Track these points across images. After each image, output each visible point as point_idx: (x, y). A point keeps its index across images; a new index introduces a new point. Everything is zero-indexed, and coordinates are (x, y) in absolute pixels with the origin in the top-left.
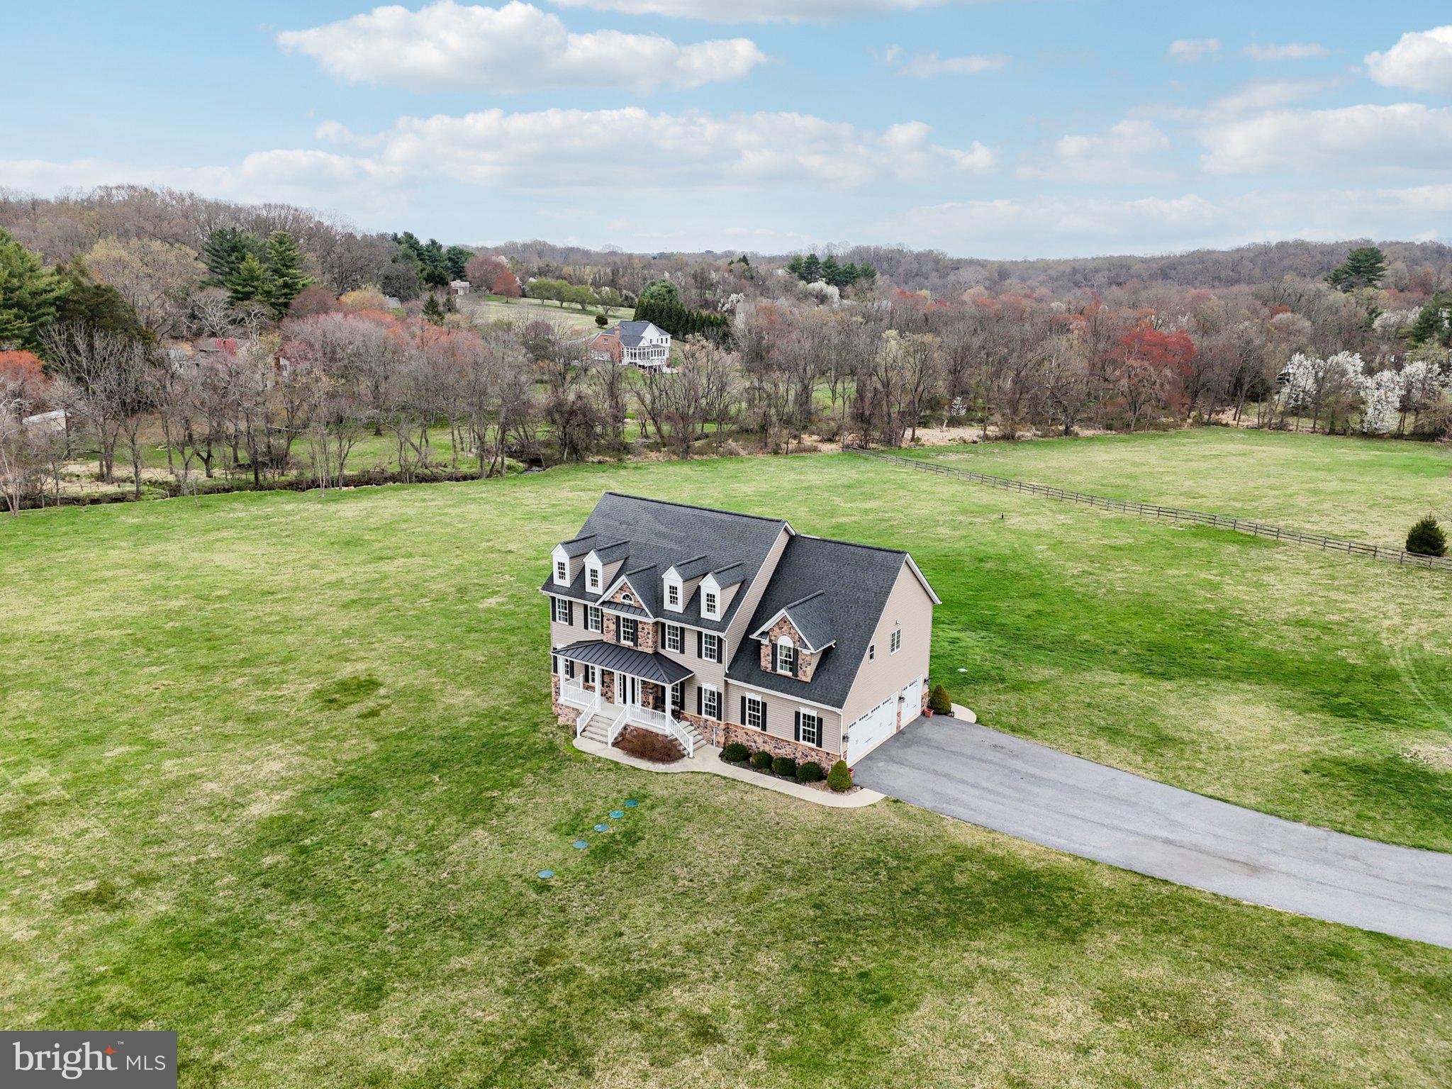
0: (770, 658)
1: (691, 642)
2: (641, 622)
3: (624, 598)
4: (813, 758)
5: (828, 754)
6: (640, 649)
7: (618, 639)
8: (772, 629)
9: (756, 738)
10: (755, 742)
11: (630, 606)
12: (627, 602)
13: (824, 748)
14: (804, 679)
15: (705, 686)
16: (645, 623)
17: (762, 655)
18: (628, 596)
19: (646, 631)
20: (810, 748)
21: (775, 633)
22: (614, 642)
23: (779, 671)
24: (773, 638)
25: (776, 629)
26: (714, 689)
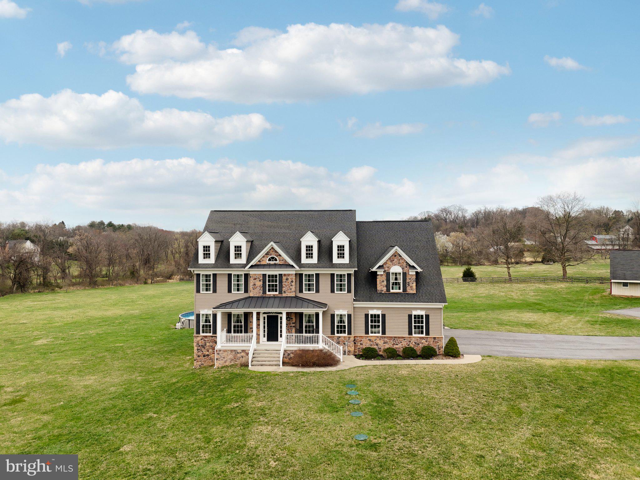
0: (385, 283)
1: (325, 284)
2: (285, 275)
3: (270, 260)
4: (425, 343)
5: (435, 338)
6: (284, 295)
7: (264, 292)
8: (385, 263)
9: (378, 341)
10: (377, 345)
11: (275, 265)
12: (272, 262)
13: (432, 335)
14: (411, 292)
15: (337, 312)
16: (289, 275)
17: (378, 282)
18: (273, 258)
19: (290, 280)
20: (421, 338)
21: (387, 265)
22: (261, 294)
23: (392, 291)
24: (386, 269)
25: (389, 263)
26: (345, 312)
